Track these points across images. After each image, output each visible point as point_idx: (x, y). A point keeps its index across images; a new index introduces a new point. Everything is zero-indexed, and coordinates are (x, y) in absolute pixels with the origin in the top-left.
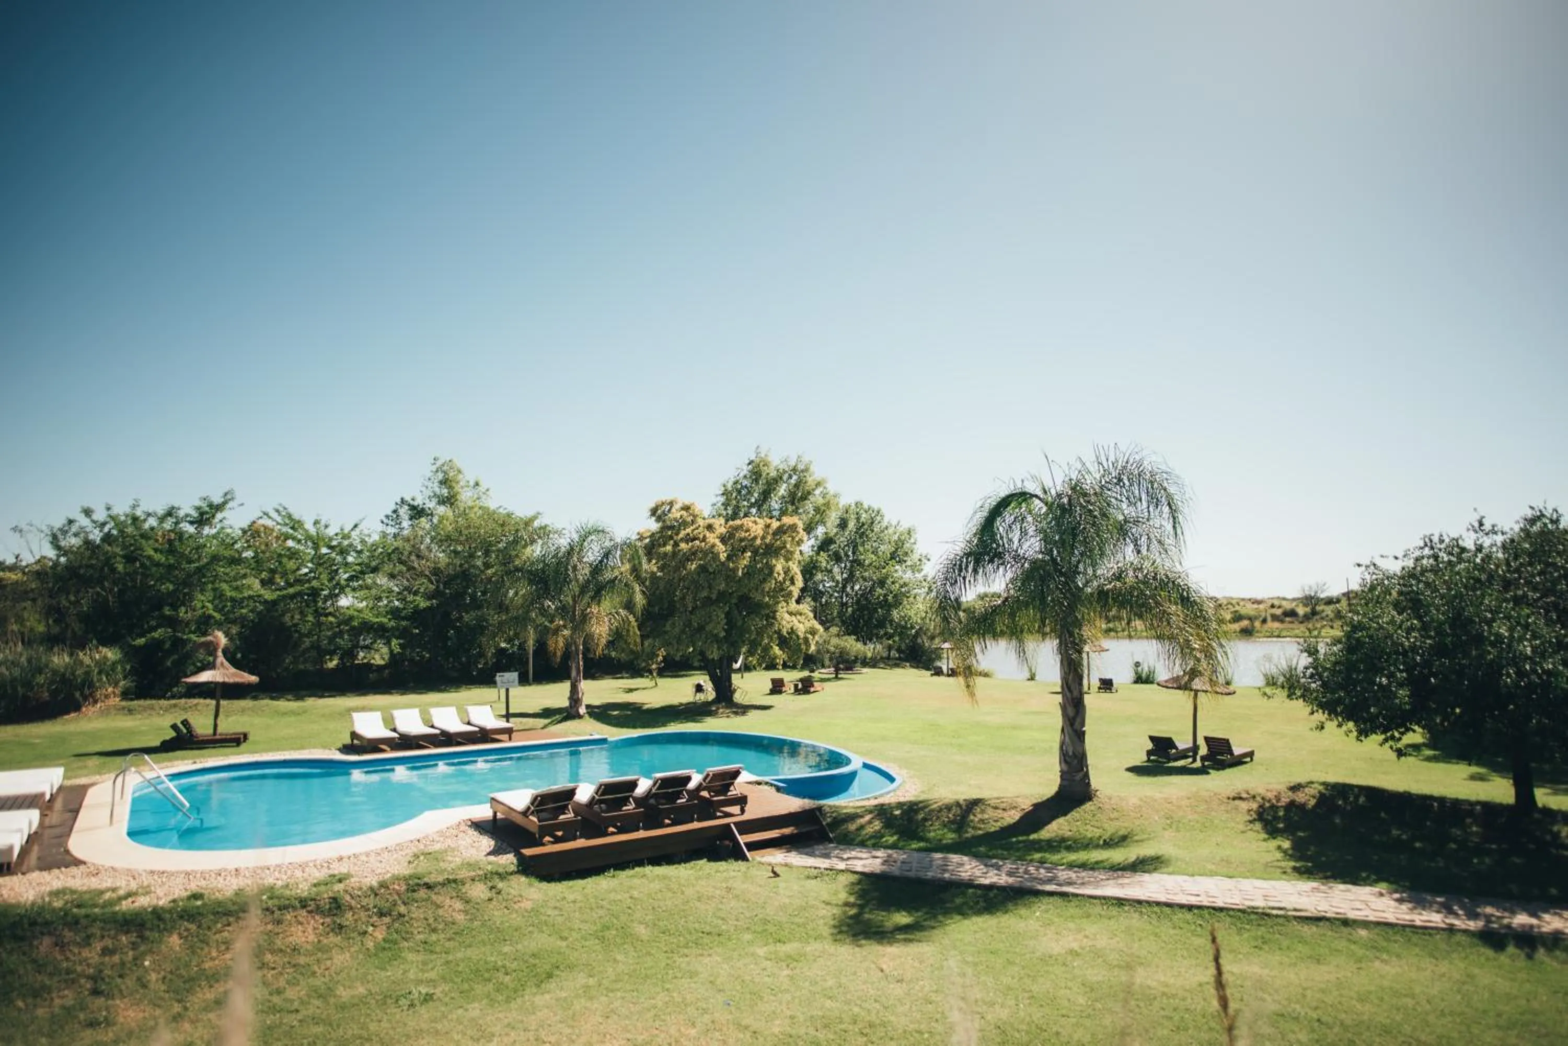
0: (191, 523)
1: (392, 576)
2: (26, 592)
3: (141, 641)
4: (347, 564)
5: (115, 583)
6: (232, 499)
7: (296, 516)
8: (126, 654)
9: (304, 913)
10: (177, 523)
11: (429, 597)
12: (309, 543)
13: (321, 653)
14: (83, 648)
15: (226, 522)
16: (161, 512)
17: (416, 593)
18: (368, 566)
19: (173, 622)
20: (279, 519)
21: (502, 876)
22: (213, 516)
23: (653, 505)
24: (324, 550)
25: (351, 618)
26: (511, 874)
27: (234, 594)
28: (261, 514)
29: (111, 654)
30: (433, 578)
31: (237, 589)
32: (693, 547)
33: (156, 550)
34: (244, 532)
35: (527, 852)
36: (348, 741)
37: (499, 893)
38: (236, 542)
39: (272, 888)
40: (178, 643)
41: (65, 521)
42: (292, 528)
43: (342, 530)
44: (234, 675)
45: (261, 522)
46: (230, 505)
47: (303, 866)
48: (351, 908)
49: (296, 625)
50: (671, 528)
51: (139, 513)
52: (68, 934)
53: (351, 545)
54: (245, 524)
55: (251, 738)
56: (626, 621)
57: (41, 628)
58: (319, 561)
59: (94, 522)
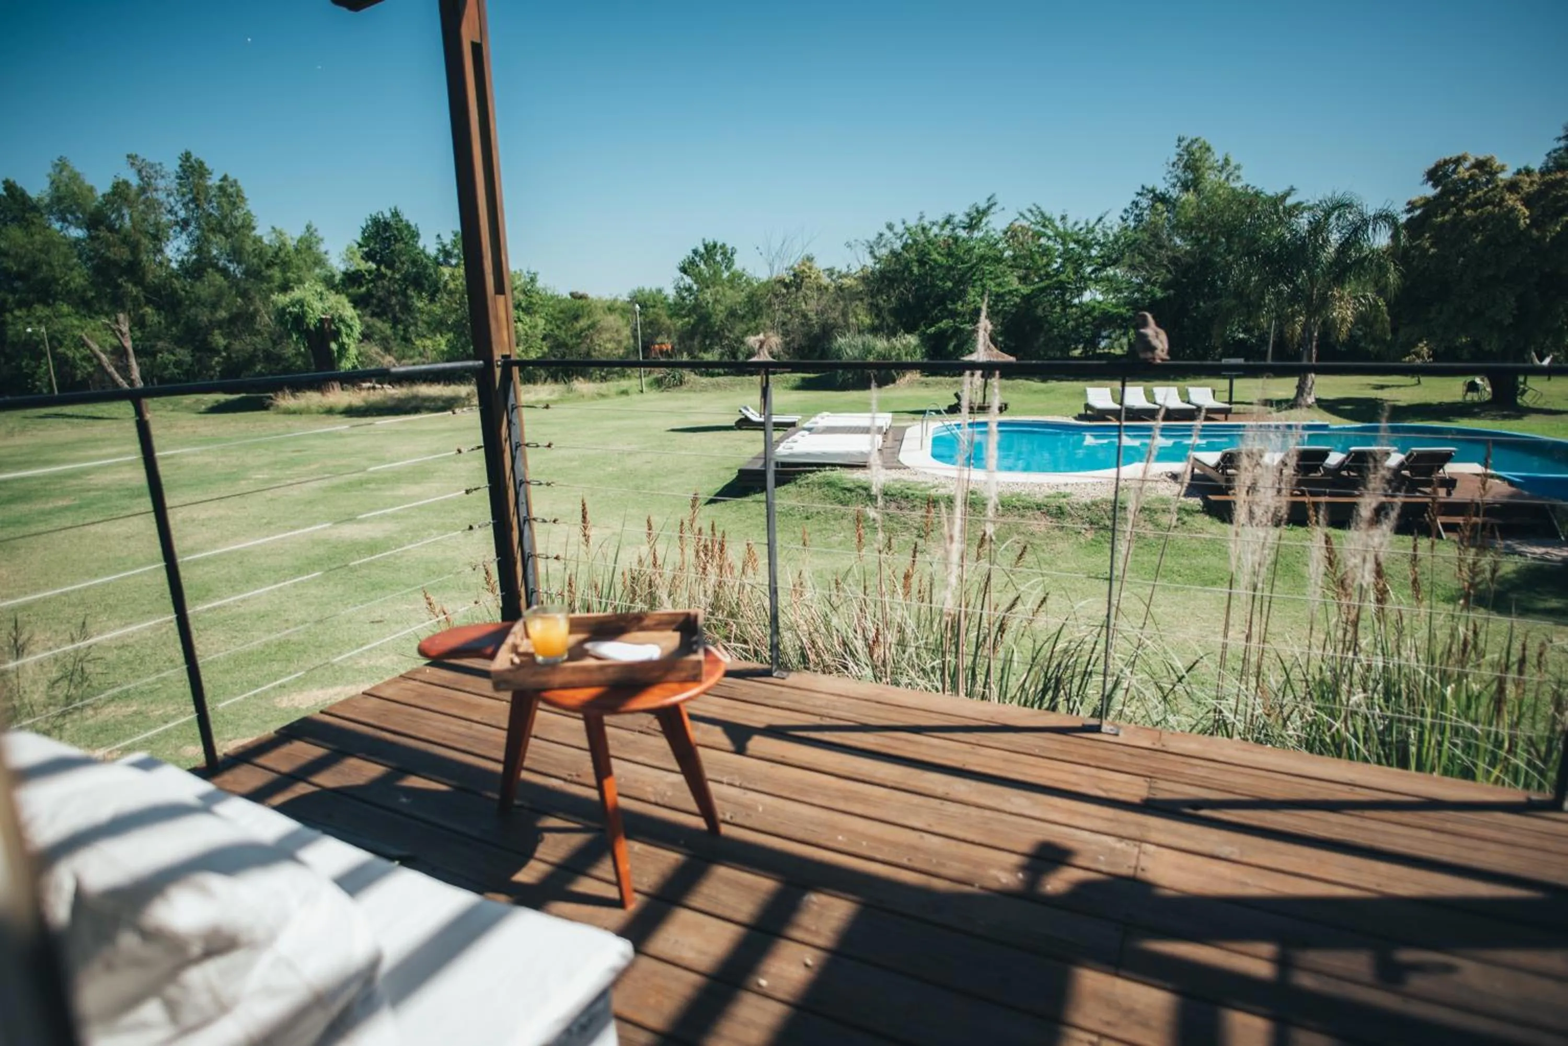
0: (964, 228)
1: (1132, 267)
2: (858, 293)
3: (932, 330)
4: (1090, 258)
5: (913, 283)
6: (995, 204)
7: (1048, 214)
8: (922, 341)
9: (1039, 513)
10: (953, 230)
11: (1165, 286)
12: (1059, 240)
13: (1067, 342)
14: (895, 335)
15: (990, 226)
16: (941, 221)
17: (1154, 284)
18: (1109, 258)
19: (953, 314)
20: (1033, 219)
21: (1190, 512)
22: (980, 221)
23: (1431, 165)
24: (1072, 245)
25: (1094, 308)
26: (1198, 512)
27: (997, 289)
28: (1017, 216)
29: (912, 340)
30: (1172, 268)
31: (999, 285)
32: (1482, 213)
33: (939, 253)
34: (1005, 233)
35: (1212, 497)
36: (1083, 411)
37: (1184, 523)
38: (998, 243)
39: (1019, 495)
40: (957, 331)
41: (876, 236)
42: (1044, 226)
43: (1087, 224)
44: (997, 356)
45: (1017, 224)
46: (992, 210)
47: (1040, 485)
48: (1071, 515)
49: (1046, 316)
50: (1455, 192)
51: (926, 223)
52: (904, 503)
53: (1094, 239)
54: (1004, 226)
55: (1010, 407)
56: (1374, 307)
57: (868, 321)
58: (1068, 256)
59: (895, 234)
